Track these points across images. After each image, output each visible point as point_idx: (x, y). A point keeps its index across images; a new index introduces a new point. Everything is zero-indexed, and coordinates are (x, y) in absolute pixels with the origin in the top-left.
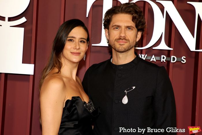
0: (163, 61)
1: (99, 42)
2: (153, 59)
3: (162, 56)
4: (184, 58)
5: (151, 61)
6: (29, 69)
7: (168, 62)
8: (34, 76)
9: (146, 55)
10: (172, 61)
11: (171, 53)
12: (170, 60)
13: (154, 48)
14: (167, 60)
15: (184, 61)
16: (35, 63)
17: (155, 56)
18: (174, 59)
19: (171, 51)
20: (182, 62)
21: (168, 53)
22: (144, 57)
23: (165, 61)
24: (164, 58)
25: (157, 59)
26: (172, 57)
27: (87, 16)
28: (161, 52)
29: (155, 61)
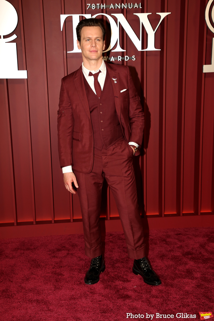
0: (119, 60)
1: (72, 49)
2: (112, 59)
3: (119, 57)
4: (134, 57)
5: (111, 61)
6: (23, 75)
7: (123, 60)
8: (27, 79)
9: (107, 57)
10: (126, 60)
11: (125, 54)
12: (124, 59)
13: (112, 51)
14: (122, 59)
15: (134, 59)
16: (26, 70)
17: (113, 57)
18: (127, 58)
19: (125, 52)
20: (133, 60)
21: (123, 54)
22: (106, 58)
23: (121, 60)
24: (120, 58)
25: (115, 59)
26: (126, 56)
27: (62, 30)
28: (117, 54)
29: (114, 61)
